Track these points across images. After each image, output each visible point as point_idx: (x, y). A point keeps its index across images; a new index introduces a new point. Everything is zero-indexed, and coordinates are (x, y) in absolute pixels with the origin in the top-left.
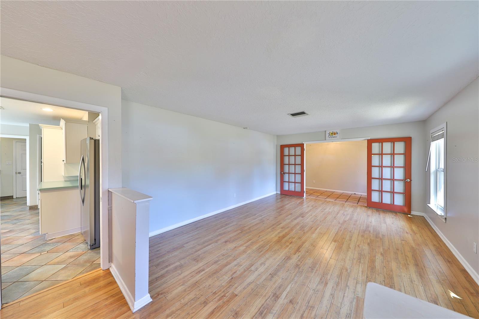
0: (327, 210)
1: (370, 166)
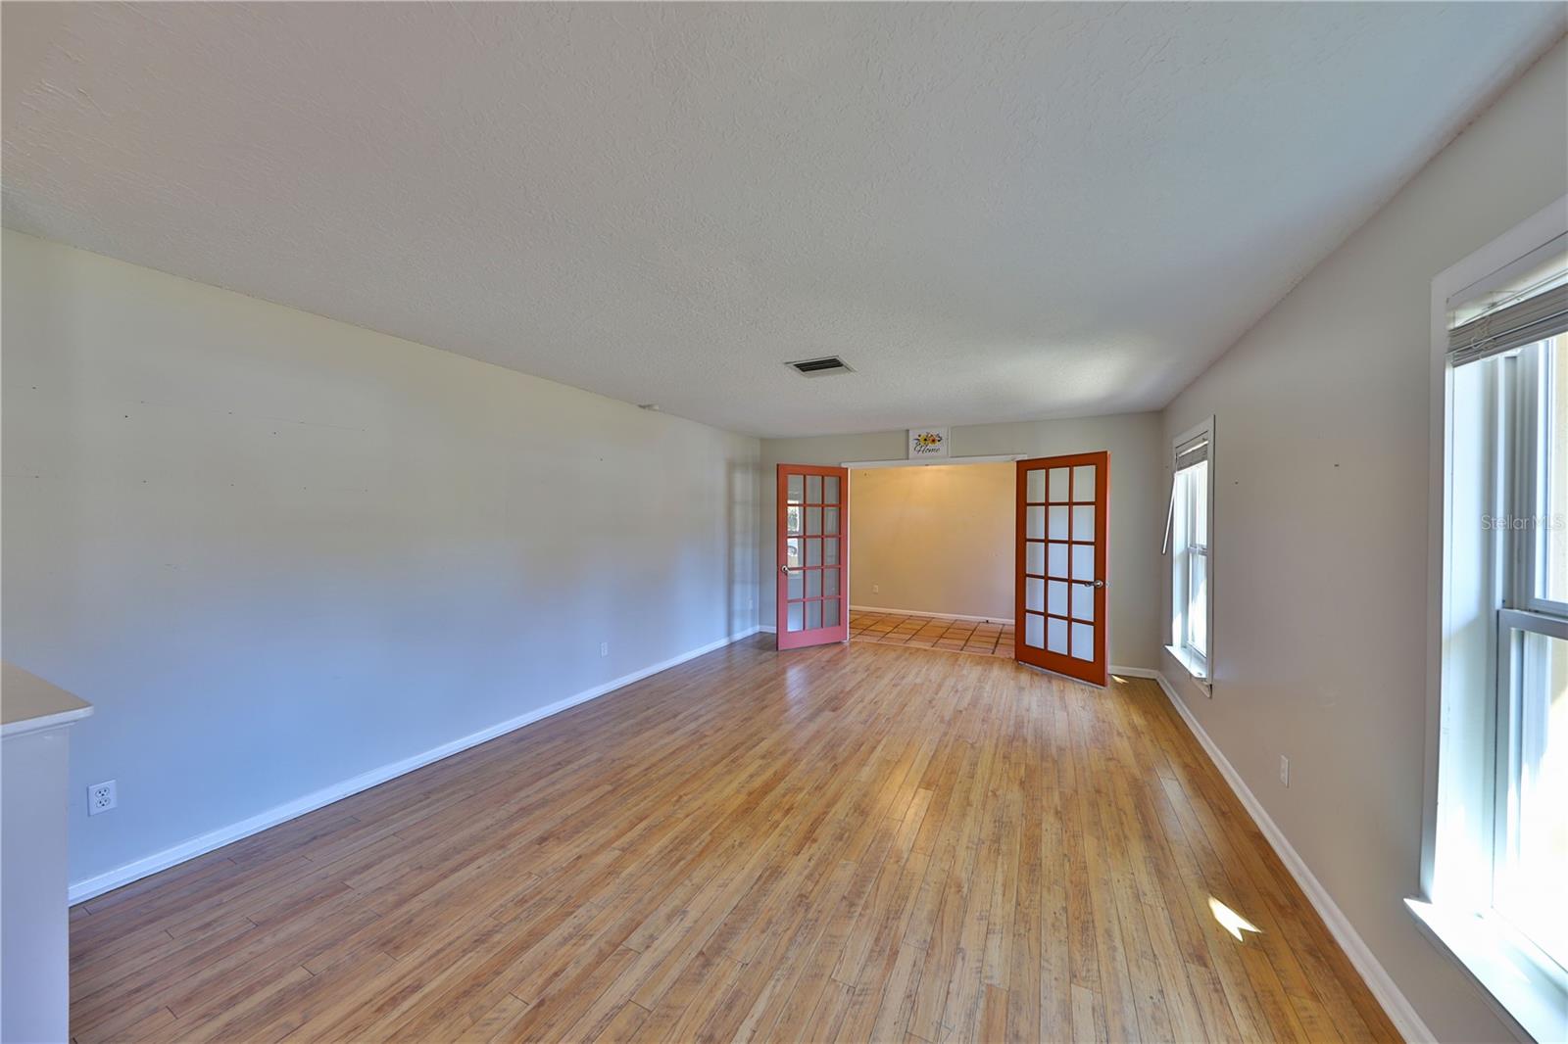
1: (1022, 540)
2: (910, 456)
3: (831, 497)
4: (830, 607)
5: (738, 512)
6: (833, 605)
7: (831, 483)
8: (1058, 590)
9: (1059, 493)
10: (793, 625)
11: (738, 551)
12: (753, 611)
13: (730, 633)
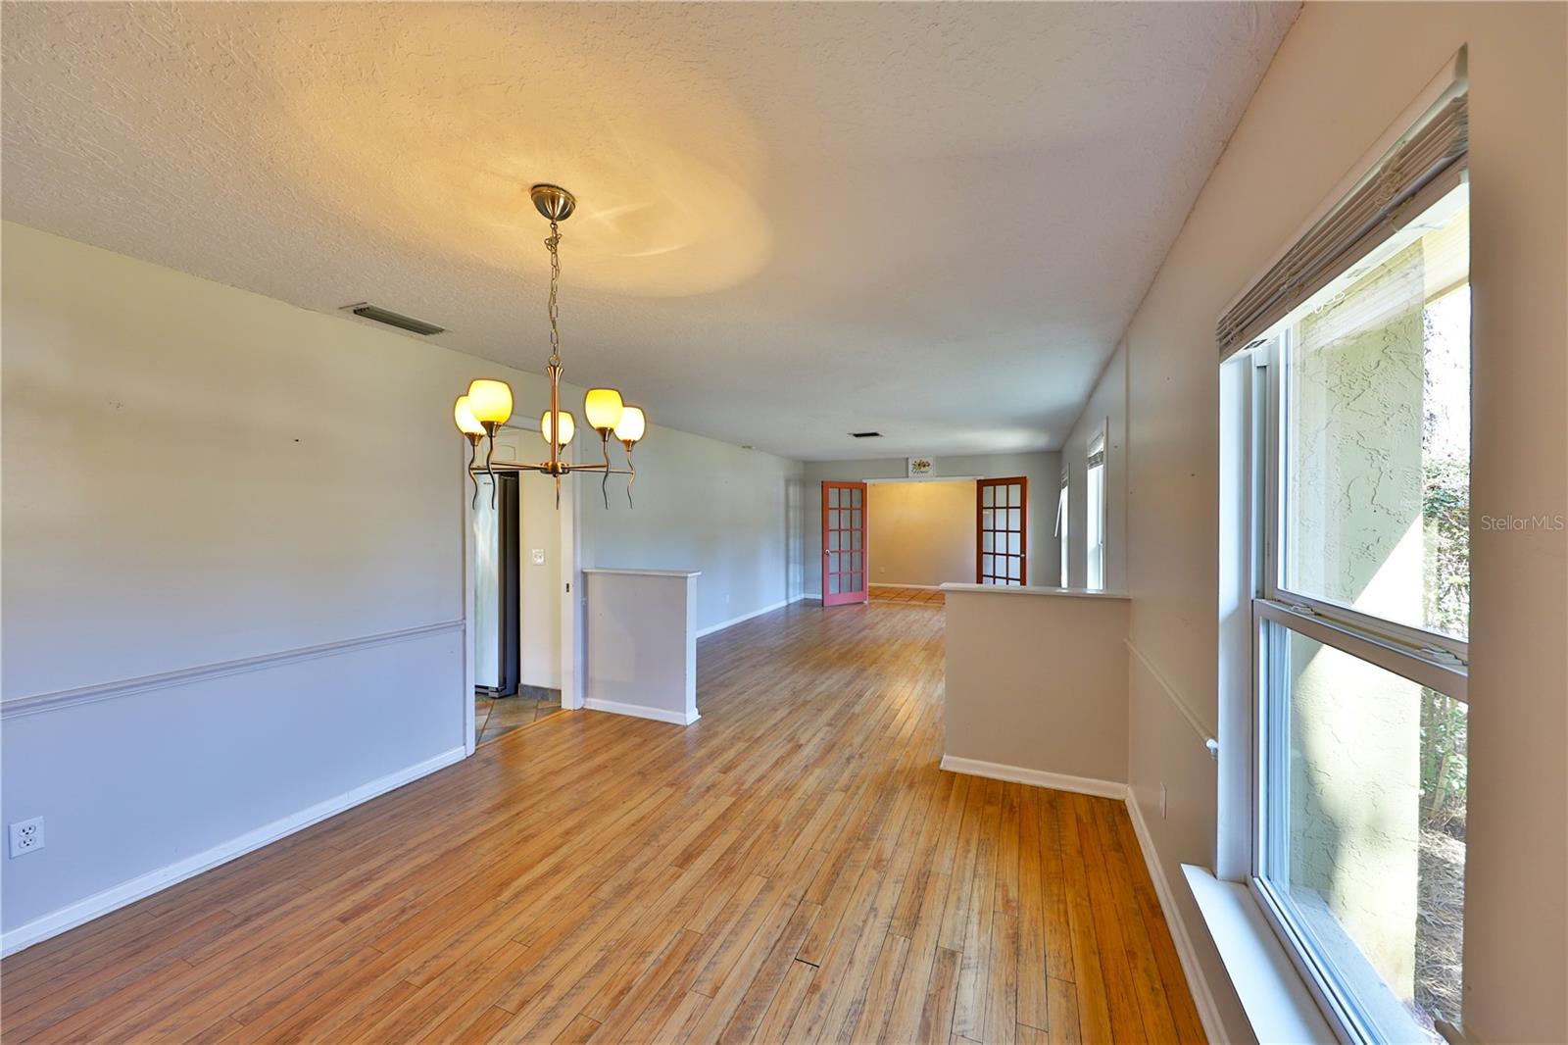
0: (912, 616)
1: (980, 531)
2: (910, 475)
3: (857, 504)
4: (856, 577)
5: (791, 514)
6: (857, 578)
7: (857, 494)
8: (1001, 560)
9: (1001, 501)
10: (833, 589)
11: (791, 540)
12: (800, 584)
13: (787, 598)
